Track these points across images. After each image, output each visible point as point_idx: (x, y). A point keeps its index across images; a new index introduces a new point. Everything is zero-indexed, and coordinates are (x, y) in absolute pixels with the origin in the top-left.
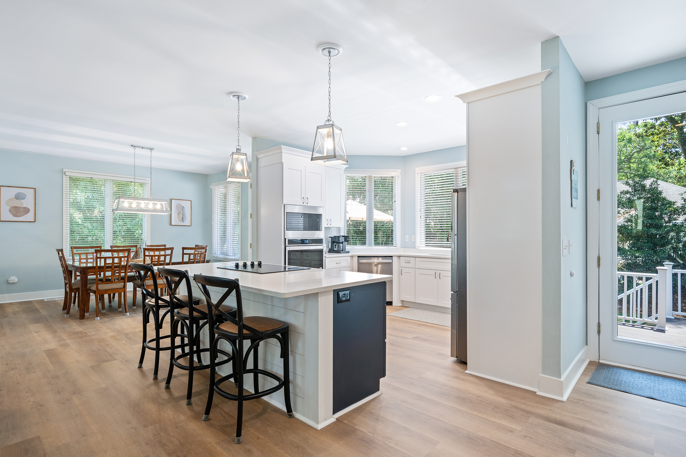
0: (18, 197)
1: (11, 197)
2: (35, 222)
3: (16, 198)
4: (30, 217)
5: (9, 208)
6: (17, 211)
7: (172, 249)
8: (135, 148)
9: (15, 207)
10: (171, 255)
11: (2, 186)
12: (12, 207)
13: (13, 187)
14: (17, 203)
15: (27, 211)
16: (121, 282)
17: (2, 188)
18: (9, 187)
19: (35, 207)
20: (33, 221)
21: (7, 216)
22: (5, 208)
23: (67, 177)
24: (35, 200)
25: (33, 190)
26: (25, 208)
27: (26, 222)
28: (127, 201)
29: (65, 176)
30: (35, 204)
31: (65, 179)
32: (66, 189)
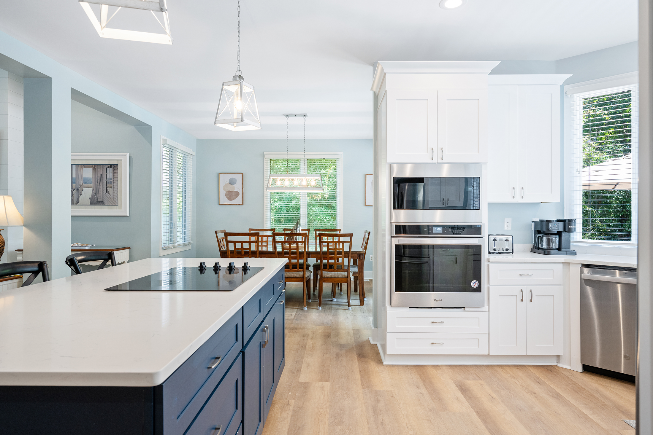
0: (232, 182)
1: (226, 183)
2: (243, 204)
3: (230, 183)
4: (238, 200)
5: (225, 192)
6: (231, 195)
7: (351, 235)
8: (287, 117)
9: (229, 192)
10: (350, 242)
11: (220, 173)
12: (227, 192)
13: (228, 173)
14: (230, 188)
15: (237, 194)
16: (300, 271)
17: (220, 174)
18: (225, 173)
19: (243, 191)
20: (242, 203)
21: (224, 200)
22: (223, 193)
23: (266, 159)
24: (243, 184)
25: (241, 175)
26: (236, 192)
27: (237, 205)
28: (279, 179)
29: (265, 159)
30: (243, 188)
31: (265, 161)
32: (266, 172)
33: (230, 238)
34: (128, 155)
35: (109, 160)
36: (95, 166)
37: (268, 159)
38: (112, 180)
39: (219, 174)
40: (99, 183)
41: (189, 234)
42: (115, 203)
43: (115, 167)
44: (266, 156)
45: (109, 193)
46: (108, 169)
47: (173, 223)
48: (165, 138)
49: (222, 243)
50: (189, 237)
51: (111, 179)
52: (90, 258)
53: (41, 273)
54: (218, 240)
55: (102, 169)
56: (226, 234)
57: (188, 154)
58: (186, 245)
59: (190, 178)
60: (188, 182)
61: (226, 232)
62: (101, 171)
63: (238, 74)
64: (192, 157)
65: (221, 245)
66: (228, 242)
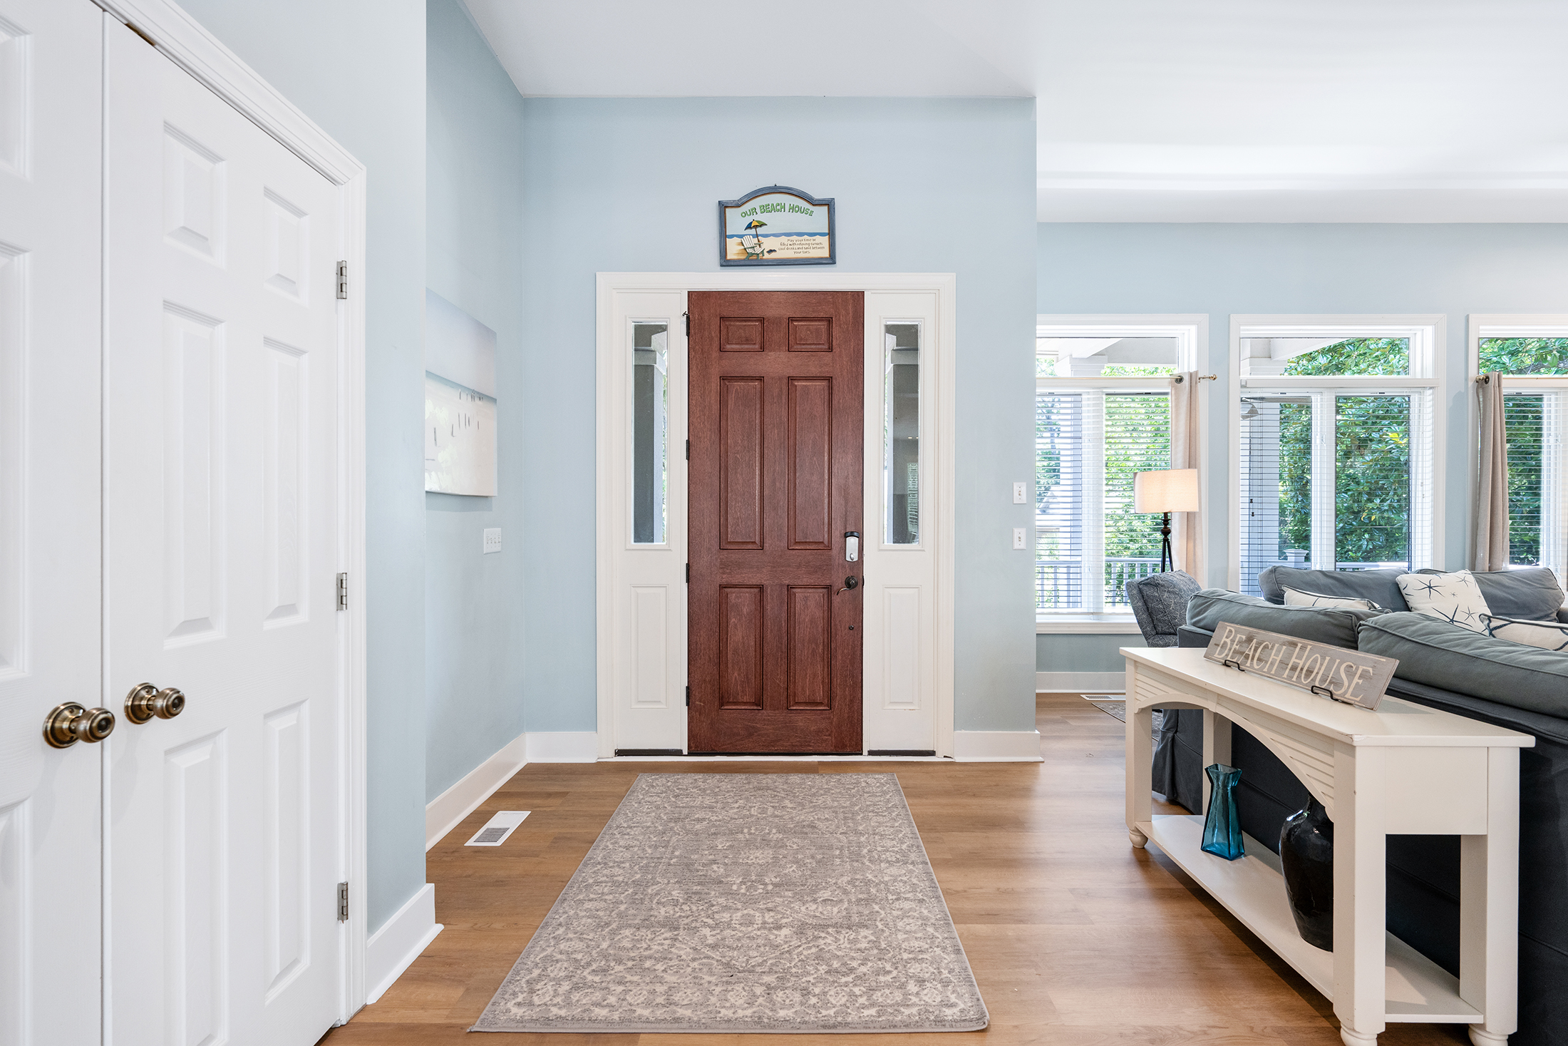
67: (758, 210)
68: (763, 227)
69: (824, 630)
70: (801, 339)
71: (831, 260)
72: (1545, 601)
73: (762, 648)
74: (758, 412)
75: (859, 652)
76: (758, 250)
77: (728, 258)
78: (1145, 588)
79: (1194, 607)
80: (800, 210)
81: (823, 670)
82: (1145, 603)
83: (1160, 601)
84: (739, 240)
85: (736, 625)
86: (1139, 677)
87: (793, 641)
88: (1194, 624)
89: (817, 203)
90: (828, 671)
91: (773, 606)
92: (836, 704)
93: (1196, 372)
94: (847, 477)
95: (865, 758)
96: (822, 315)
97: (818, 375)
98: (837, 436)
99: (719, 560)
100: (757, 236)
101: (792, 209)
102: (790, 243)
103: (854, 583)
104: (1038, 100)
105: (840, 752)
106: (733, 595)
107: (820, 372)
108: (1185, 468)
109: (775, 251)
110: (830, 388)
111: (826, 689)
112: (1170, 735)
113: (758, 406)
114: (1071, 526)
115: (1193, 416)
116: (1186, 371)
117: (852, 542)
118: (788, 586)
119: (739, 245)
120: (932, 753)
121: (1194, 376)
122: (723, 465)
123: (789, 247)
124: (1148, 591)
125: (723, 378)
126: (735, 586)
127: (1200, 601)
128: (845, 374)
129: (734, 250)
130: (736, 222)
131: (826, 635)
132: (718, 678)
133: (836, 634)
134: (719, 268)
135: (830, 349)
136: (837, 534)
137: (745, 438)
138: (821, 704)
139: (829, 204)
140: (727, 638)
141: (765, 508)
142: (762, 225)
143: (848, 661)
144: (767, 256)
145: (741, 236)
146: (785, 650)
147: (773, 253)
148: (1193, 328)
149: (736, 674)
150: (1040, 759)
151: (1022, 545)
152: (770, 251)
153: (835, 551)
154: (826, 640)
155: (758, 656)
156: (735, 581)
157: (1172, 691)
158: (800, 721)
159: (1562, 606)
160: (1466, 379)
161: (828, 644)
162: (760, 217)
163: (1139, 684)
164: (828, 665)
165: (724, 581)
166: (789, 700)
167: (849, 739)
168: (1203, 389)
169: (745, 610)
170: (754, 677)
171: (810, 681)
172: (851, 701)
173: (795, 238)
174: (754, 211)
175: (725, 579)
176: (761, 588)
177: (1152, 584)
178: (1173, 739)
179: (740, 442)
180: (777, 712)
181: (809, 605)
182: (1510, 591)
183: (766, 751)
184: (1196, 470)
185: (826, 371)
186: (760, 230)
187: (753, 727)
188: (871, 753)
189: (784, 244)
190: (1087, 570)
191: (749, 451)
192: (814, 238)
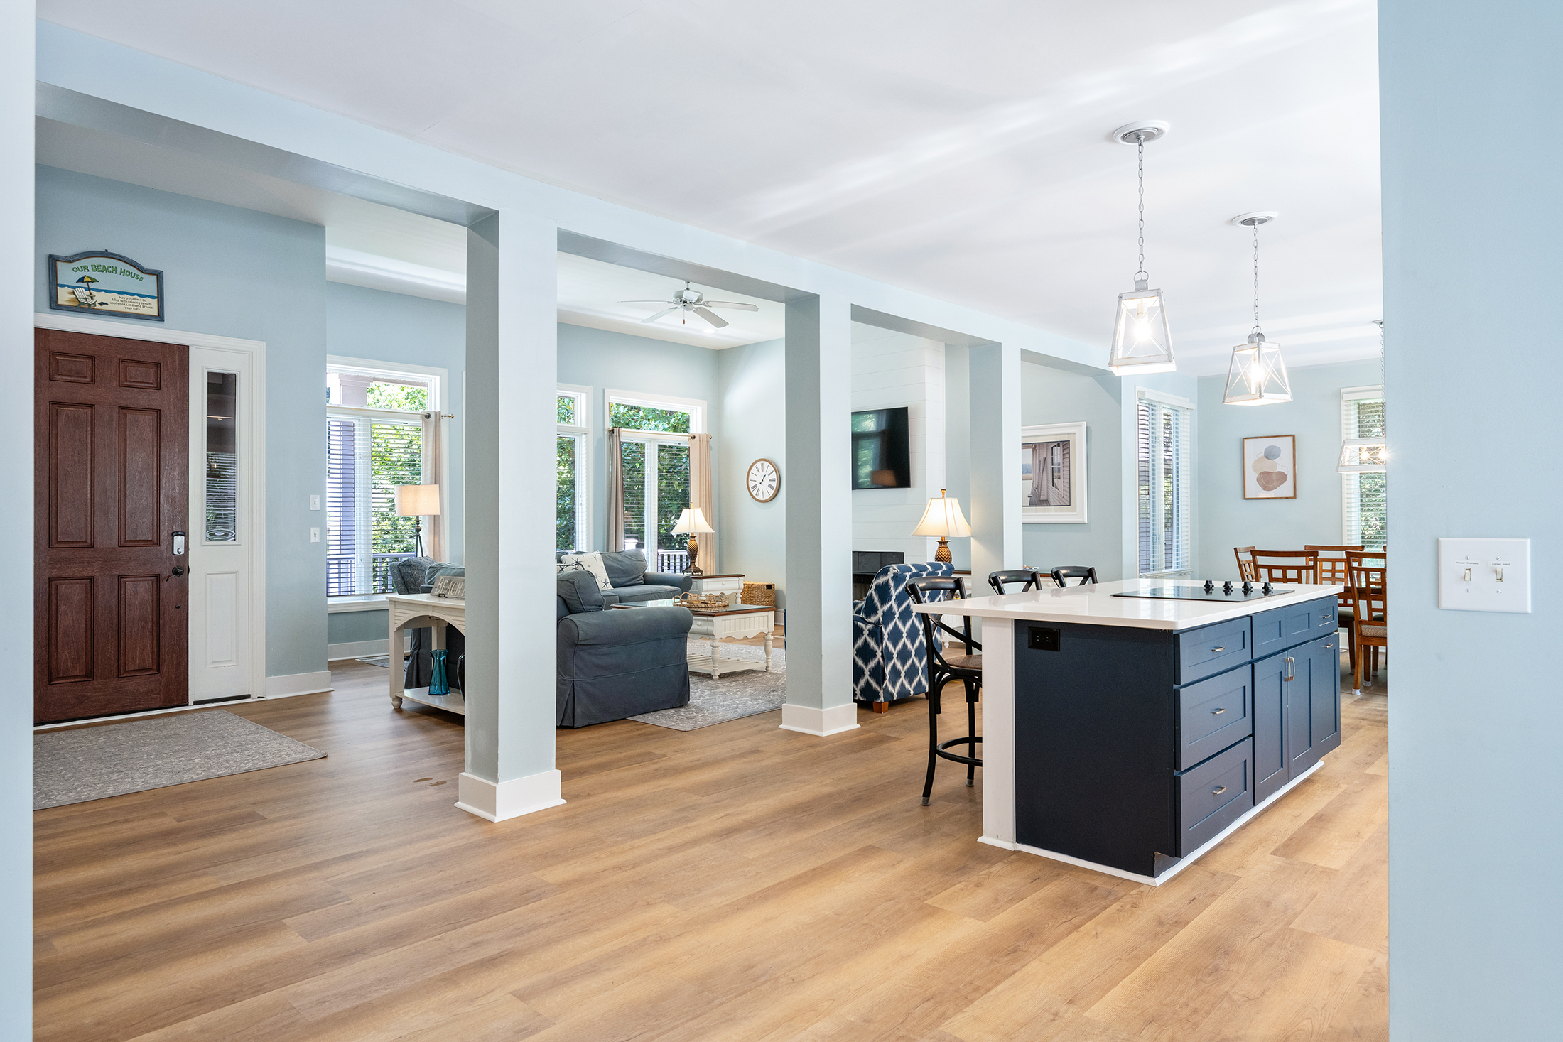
0: (1270, 454)
1: (1259, 456)
2: (1295, 497)
3: (1266, 457)
4: (1285, 489)
5: (1256, 475)
6: (1269, 480)
9: (1266, 474)
11: (1246, 438)
12: (1260, 474)
13: (1261, 437)
14: (1267, 466)
15: (1282, 478)
17: (1246, 440)
18: (1255, 438)
19: (1294, 471)
20: (1292, 496)
21: (1254, 489)
22: (1252, 477)
23: (1348, 403)
24: (1294, 456)
25: (1291, 438)
26: (1280, 473)
27: (1281, 498)
28: (1366, 449)
29: (1343, 403)
30: (1294, 465)
31: (1343, 408)
32: (1347, 429)
33: (1261, 560)
34: (1084, 424)
35: (1056, 435)
36: (1035, 446)
37: (1352, 403)
38: (1061, 465)
39: (1243, 441)
40: (1041, 472)
41: (1186, 555)
42: (1066, 503)
43: (1065, 445)
44: (1345, 397)
45: (1056, 487)
46: (1055, 448)
47: (1157, 534)
48: (1143, 389)
49: (1248, 570)
50: (1186, 559)
51: (1059, 464)
52: (1074, 574)
53: (1034, 583)
54: (1240, 565)
55: (1045, 449)
56: (1255, 553)
57: (1182, 409)
58: (1181, 575)
59: (1186, 443)
60: (1183, 459)
61: (1256, 549)
62: (1044, 453)
63: (1256, 331)
64: (1189, 413)
65: (1246, 574)
66: (1257, 567)
67: (90, 268)
68: (95, 283)
69: (152, 610)
70: (131, 377)
71: (160, 317)
72: (637, 569)
73: (92, 629)
74: (89, 433)
75: (185, 627)
76: (90, 301)
77: (59, 303)
78: (403, 568)
79: (429, 573)
80: (130, 274)
81: (152, 642)
82: (403, 578)
83: (412, 576)
84: (71, 290)
85: (65, 611)
86: (397, 610)
87: (123, 621)
88: (429, 584)
89: (147, 272)
90: (157, 643)
91: (105, 594)
92: (164, 668)
93: (440, 412)
94: (174, 489)
95: (191, 707)
96: (150, 360)
97: (147, 407)
98: (165, 455)
99: (48, 557)
100: (88, 289)
101: (123, 272)
102: (121, 299)
103: (181, 570)
104: (327, 229)
105: (168, 705)
106: (63, 588)
107: (149, 405)
108: (431, 484)
109: (106, 304)
110: (159, 419)
111: (155, 657)
112: (416, 652)
113: (89, 429)
114: (341, 526)
115: (437, 444)
116: (433, 410)
117: (179, 540)
118: (119, 576)
119: (70, 293)
120: (248, 696)
121: (438, 414)
122: (53, 476)
123: (120, 302)
124: (404, 570)
125: (52, 403)
126: (65, 579)
127: (432, 569)
128: (172, 408)
129: (64, 296)
130: (67, 274)
131: (155, 615)
132: (47, 658)
133: (164, 613)
134: (49, 310)
135: (158, 388)
136: (164, 534)
137: (76, 455)
138: (150, 669)
139: (159, 276)
140: (57, 623)
141: (96, 513)
142: (94, 281)
143: (175, 633)
144: (98, 306)
145: (75, 288)
146: (115, 628)
147: (105, 305)
148: (438, 378)
149: (66, 653)
150: (331, 689)
151: (317, 540)
152: (102, 304)
153: (164, 546)
154: (155, 619)
155: (89, 637)
156: (65, 574)
157: (412, 612)
158: (131, 685)
159: (646, 571)
160: (604, 430)
161: (157, 622)
162: (95, 275)
163: (397, 614)
164: (157, 637)
165: (54, 575)
166: (121, 671)
167: (175, 693)
168: (444, 424)
169: (75, 599)
170: (84, 654)
171: (140, 651)
172: (178, 664)
173: (125, 296)
174: (85, 268)
175: (55, 573)
176: (92, 579)
177: (407, 564)
178: (418, 653)
179: (70, 457)
180: (107, 680)
181: (138, 592)
182: (620, 563)
183: (98, 714)
184: (438, 485)
185: (155, 405)
186: (91, 285)
187: (84, 696)
188: (196, 703)
189: (115, 300)
190: (359, 561)
191: (79, 465)
192: (144, 299)
